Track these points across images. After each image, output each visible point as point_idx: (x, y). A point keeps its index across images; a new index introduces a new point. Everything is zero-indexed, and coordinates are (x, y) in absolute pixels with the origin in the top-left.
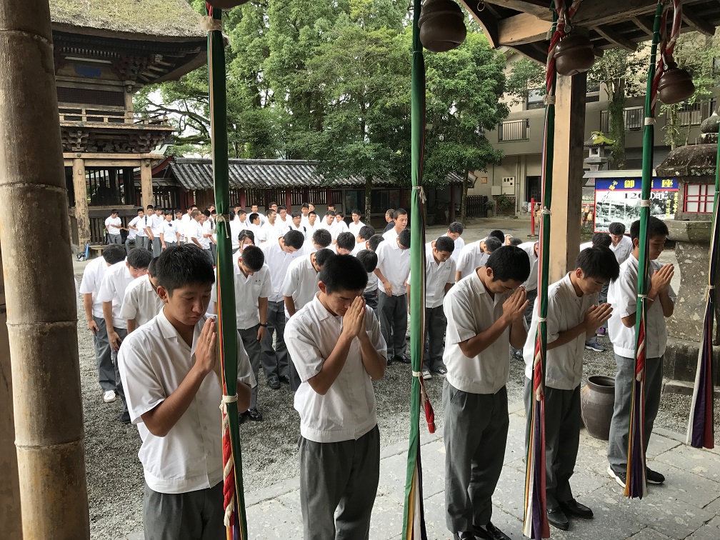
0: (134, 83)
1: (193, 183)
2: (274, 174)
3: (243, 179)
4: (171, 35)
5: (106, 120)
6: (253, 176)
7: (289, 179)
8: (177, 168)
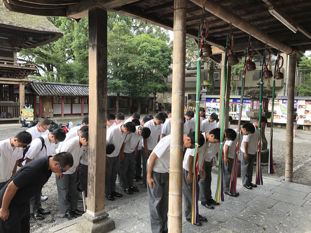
0: (19, 48)
1: (42, 93)
2: (76, 90)
3: (64, 92)
4: (39, 30)
5: (5, 63)
6: (68, 91)
7: (83, 92)
8: (34, 86)
